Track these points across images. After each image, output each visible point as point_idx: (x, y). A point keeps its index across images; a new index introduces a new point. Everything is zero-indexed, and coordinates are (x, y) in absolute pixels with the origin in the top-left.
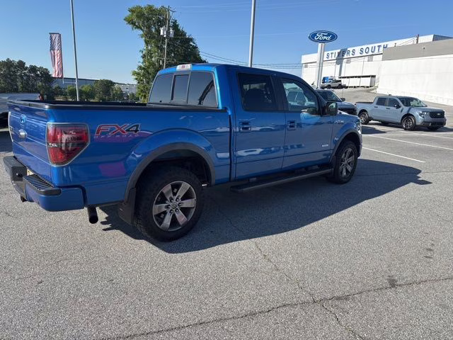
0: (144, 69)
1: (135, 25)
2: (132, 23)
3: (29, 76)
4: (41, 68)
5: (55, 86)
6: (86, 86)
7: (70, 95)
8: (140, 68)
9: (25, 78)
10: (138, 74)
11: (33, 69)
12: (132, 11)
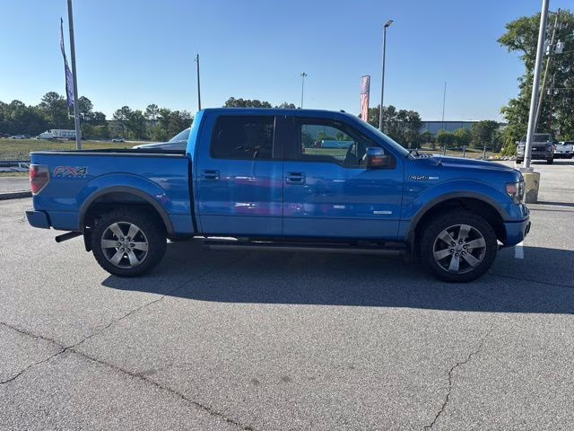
0: (518, 103)
1: (513, 44)
2: (509, 43)
3: (397, 122)
4: (411, 112)
5: (423, 131)
6: (460, 130)
7: (439, 141)
8: (513, 102)
9: (392, 124)
10: (510, 111)
11: (403, 114)
12: (510, 27)
